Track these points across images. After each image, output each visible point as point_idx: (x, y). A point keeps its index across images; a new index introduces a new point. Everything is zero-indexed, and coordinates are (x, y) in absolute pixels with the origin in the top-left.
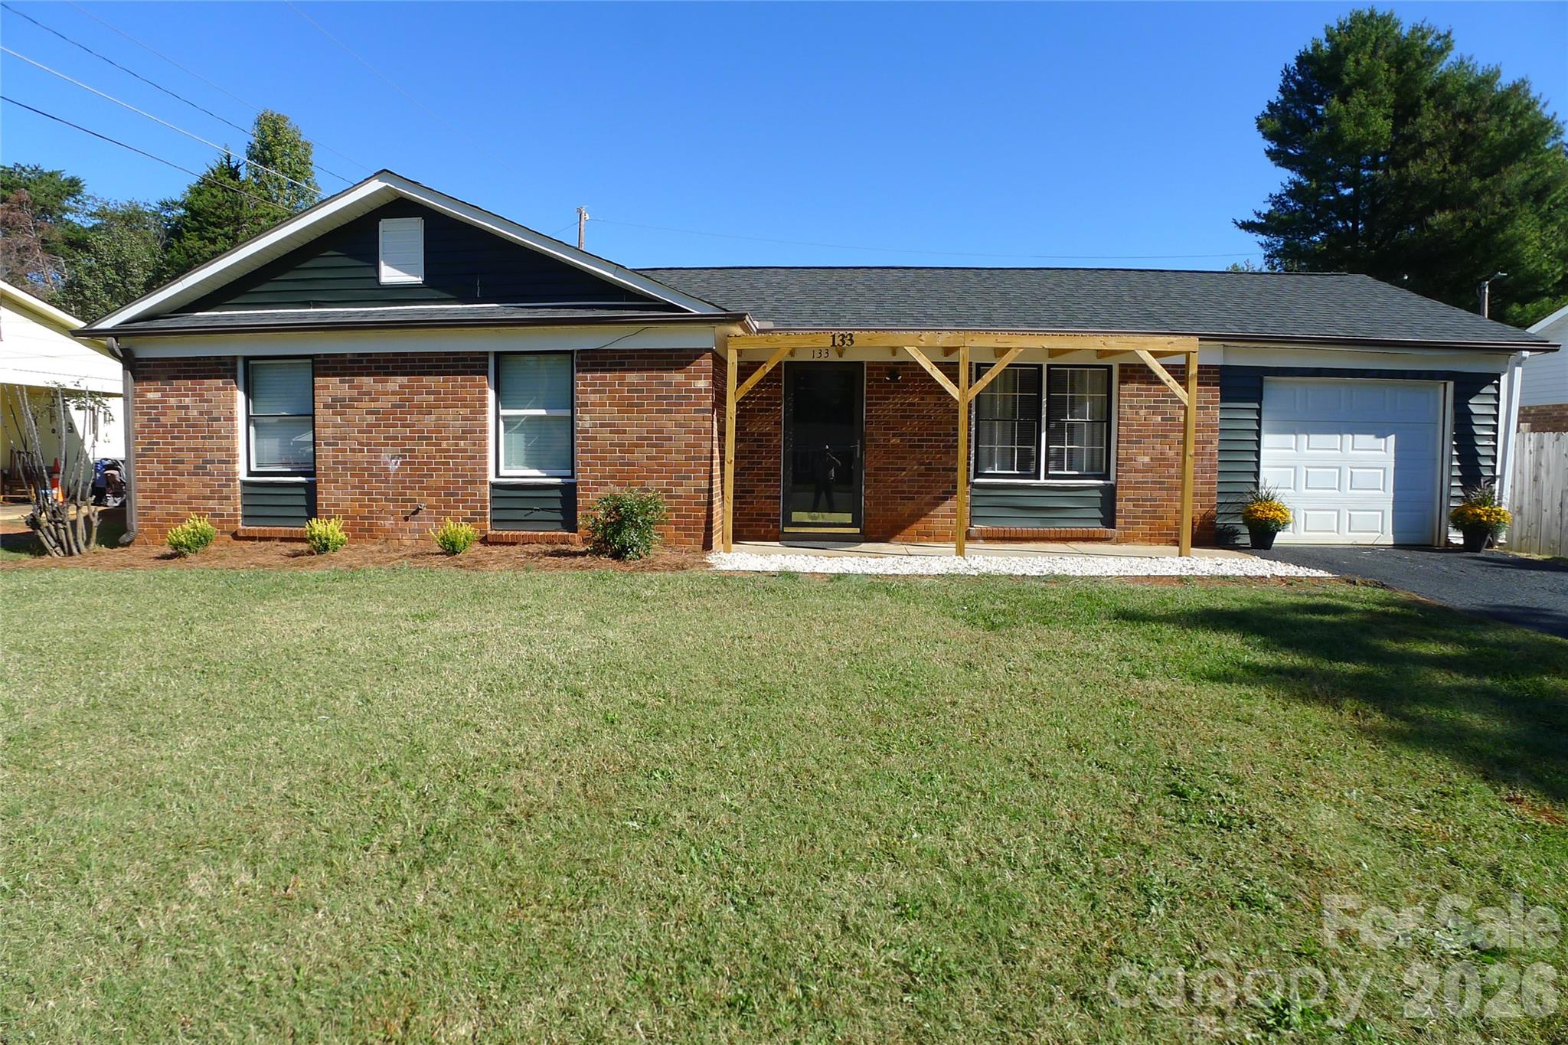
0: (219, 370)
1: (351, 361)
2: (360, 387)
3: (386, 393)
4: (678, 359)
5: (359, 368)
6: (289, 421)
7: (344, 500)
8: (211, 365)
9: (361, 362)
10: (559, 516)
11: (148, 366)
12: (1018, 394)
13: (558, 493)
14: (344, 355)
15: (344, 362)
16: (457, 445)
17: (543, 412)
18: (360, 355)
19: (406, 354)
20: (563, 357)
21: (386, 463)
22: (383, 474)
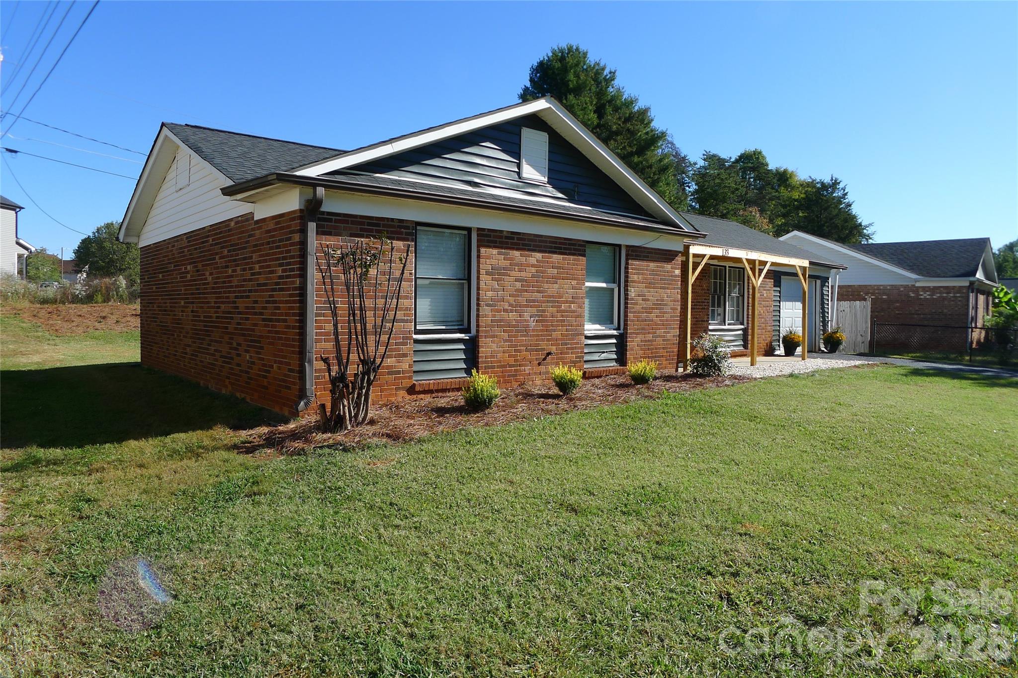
0: (401, 233)
1: (507, 238)
2: (511, 259)
3: (528, 265)
4: (667, 256)
5: (512, 244)
6: (445, 284)
7: (498, 352)
8: (393, 227)
9: (513, 238)
10: (615, 356)
11: (330, 220)
12: (718, 281)
13: (614, 341)
14: (501, 231)
15: (501, 237)
16: (570, 307)
17: (604, 285)
18: (513, 233)
19: (541, 236)
20: (609, 247)
21: (527, 321)
22: (526, 330)
